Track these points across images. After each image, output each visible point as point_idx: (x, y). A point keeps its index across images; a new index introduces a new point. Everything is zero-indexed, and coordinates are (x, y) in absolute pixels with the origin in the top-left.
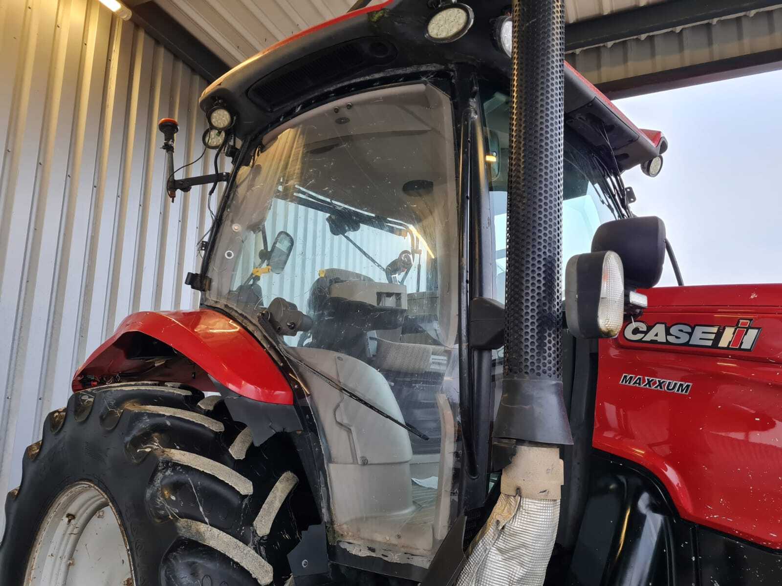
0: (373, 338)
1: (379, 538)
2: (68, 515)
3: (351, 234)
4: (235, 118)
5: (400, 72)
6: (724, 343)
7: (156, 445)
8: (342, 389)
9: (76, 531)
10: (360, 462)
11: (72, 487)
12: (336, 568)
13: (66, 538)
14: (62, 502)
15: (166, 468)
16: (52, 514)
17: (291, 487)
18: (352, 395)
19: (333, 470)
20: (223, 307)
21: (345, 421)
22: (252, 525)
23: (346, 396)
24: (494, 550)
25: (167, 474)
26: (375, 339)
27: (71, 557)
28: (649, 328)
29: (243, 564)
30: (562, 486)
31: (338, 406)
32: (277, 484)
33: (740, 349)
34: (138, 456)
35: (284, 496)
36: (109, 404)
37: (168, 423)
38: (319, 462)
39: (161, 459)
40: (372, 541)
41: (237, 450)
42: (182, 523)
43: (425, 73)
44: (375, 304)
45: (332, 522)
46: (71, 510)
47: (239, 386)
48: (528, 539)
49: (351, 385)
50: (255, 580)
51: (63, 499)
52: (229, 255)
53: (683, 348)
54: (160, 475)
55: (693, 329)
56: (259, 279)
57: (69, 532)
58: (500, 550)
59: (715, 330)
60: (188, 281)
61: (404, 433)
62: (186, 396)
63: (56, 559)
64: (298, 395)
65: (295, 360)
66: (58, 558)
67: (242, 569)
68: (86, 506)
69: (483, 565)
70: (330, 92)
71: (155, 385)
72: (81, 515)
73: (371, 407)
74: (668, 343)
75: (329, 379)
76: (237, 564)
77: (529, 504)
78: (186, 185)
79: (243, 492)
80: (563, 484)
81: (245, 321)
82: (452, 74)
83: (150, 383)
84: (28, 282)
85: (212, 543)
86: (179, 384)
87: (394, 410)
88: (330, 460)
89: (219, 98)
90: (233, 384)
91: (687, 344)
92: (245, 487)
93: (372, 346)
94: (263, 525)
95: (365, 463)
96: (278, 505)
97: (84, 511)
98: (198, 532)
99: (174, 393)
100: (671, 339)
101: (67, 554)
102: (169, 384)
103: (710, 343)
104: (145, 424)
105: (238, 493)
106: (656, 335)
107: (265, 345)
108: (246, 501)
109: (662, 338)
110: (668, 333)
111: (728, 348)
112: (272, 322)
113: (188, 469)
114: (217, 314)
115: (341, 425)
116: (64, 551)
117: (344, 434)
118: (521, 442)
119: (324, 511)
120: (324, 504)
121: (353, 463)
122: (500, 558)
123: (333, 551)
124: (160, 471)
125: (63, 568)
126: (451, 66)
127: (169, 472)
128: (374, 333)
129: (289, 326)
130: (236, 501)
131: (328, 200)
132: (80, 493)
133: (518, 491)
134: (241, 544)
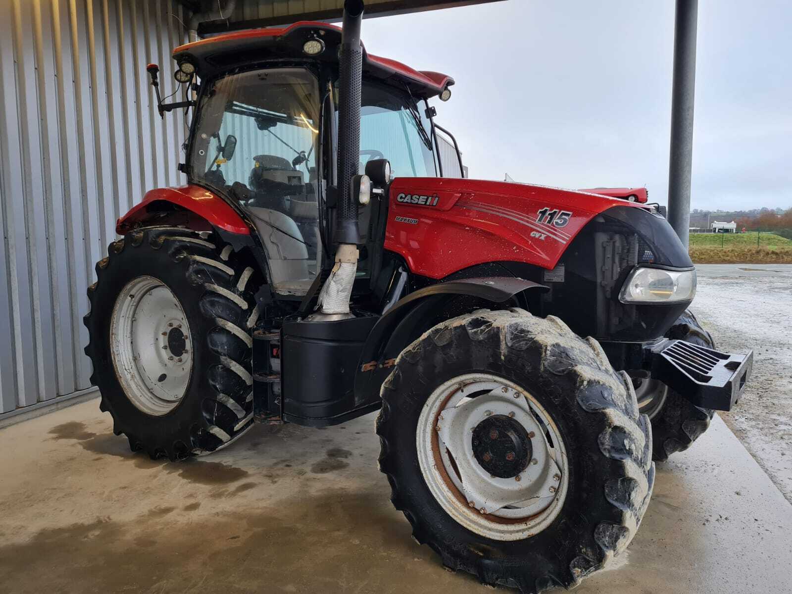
0: (287, 201)
1: (292, 287)
2: (131, 296)
3: (272, 129)
4: (197, 68)
5: (292, 60)
6: (428, 203)
7: (185, 255)
8: (273, 227)
9: (135, 304)
10: (283, 258)
11: (135, 279)
12: (275, 302)
13: (129, 308)
14: (128, 288)
15: (194, 264)
16: (122, 295)
17: (251, 273)
18: (277, 229)
19: (270, 262)
20: (204, 185)
21: (275, 241)
22: (236, 287)
23: (275, 230)
24: (332, 282)
25: (194, 266)
26: (288, 200)
27: (133, 316)
28: (406, 196)
29: (235, 301)
30: (358, 259)
31: (271, 234)
32: (245, 272)
33: (433, 206)
34: (177, 260)
35: (249, 276)
36: (153, 237)
37: (188, 245)
38: (265, 259)
39: (191, 260)
40: (289, 289)
41: (224, 256)
42: (206, 284)
43: (305, 63)
44: (287, 183)
45: (272, 284)
46: (132, 293)
47: (223, 225)
48: (344, 277)
49: (277, 225)
50: (241, 307)
51: (129, 286)
52: (202, 153)
53: (416, 205)
54: (191, 267)
55: (419, 197)
56: (220, 166)
57: (131, 304)
58: (334, 281)
59: (426, 197)
60: (180, 169)
61: (304, 246)
62: (192, 232)
63: (125, 318)
64: (252, 230)
65: (249, 214)
66: (127, 318)
67: (234, 303)
68: (140, 291)
69: (328, 287)
70: (255, 65)
71: (170, 227)
72: (137, 295)
73: (286, 234)
74: (411, 203)
75: (266, 222)
76: (232, 301)
77: (344, 265)
78: (169, 108)
79: (230, 273)
80: (358, 258)
81: (219, 193)
82: (319, 65)
83: (167, 226)
84: (44, 158)
85: (221, 292)
86: (185, 226)
87: (299, 235)
88: (270, 258)
89: (186, 56)
90: (221, 225)
91: (417, 203)
92: (231, 272)
93: (287, 204)
94: (241, 286)
95: (285, 259)
96: (246, 279)
97: (139, 294)
98: (214, 288)
99: (185, 231)
100: (413, 201)
101: (131, 316)
102: (180, 227)
103: (424, 203)
104: (177, 245)
105: (228, 274)
106: (408, 199)
107: (232, 206)
108: (232, 278)
109: (409, 201)
110: (412, 199)
111: (429, 205)
112: (235, 194)
113: (203, 264)
114: (202, 188)
115: (273, 243)
116: (129, 314)
117: (275, 247)
118: (342, 243)
119: (268, 279)
120: (268, 276)
121: (280, 259)
122: (334, 284)
123: (273, 294)
124: (191, 265)
125: (130, 322)
126: (319, 61)
127: (195, 266)
128: (289, 197)
129: (244, 197)
130: (228, 278)
131: (255, 109)
132: (139, 282)
133: (340, 260)
134: (233, 294)
